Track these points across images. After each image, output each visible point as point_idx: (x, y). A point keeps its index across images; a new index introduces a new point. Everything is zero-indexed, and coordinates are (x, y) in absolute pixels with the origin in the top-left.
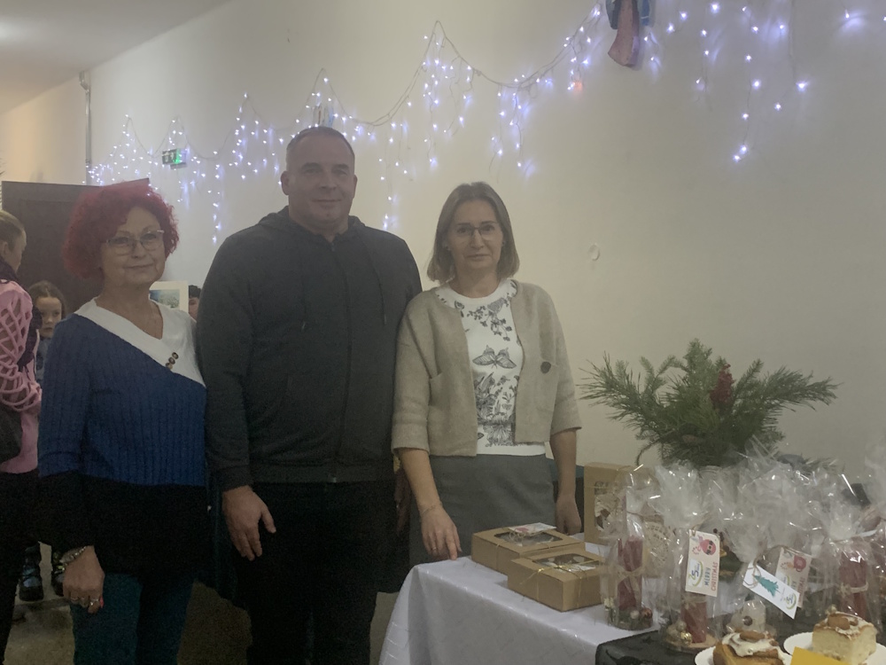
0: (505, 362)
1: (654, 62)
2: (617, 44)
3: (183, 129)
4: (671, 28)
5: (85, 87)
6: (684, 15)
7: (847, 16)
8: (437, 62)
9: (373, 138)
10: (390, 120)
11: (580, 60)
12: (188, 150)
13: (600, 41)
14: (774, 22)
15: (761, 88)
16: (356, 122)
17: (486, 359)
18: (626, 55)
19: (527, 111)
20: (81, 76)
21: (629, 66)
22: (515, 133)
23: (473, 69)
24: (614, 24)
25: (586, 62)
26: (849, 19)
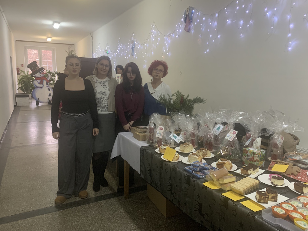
0: (105, 94)
1: (192, 31)
2: (186, 27)
3: (109, 46)
4: (196, 23)
5: (92, 36)
6: (198, 20)
7: (228, 20)
8: (154, 31)
9: (142, 47)
10: (145, 44)
11: (179, 30)
12: (110, 50)
13: (183, 26)
14: (215, 22)
15: (212, 37)
16: (139, 44)
17: (100, 93)
18: (188, 29)
19: (170, 42)
20: (91, 34)
21: (188, 32)
22: (167, 46)
23: (160, 32)
24: (185, 22)
25: (180, 31)
26: (228, 21)
